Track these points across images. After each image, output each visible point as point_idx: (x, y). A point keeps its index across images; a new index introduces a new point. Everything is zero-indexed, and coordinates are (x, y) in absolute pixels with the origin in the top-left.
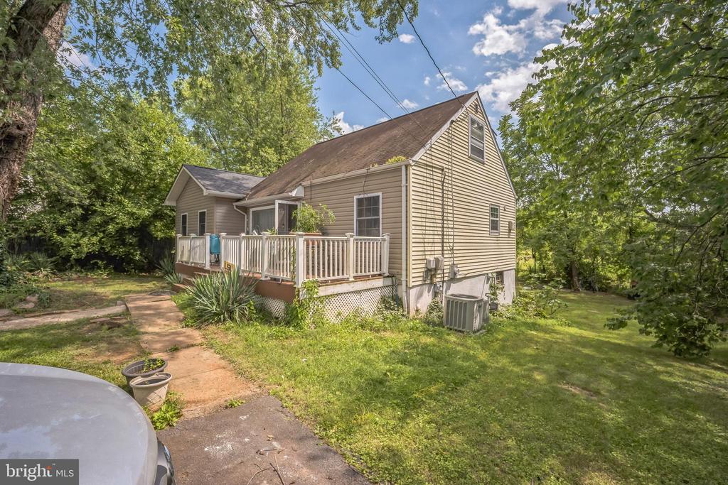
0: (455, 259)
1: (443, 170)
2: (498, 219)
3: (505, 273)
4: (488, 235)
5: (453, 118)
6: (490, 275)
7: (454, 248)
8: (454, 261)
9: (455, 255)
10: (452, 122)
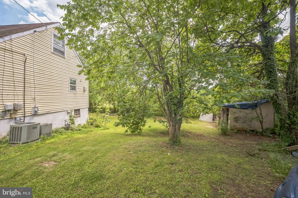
0: (36, 104)
1: (24, 55)
2: (75, 85)
3: (81, 110)
4: (68, 92)
5: (36, 30)
6: (69, 111)
7: (36, 98)
8: (35, 105)
9: (36, 102)
10: (35, 31)
